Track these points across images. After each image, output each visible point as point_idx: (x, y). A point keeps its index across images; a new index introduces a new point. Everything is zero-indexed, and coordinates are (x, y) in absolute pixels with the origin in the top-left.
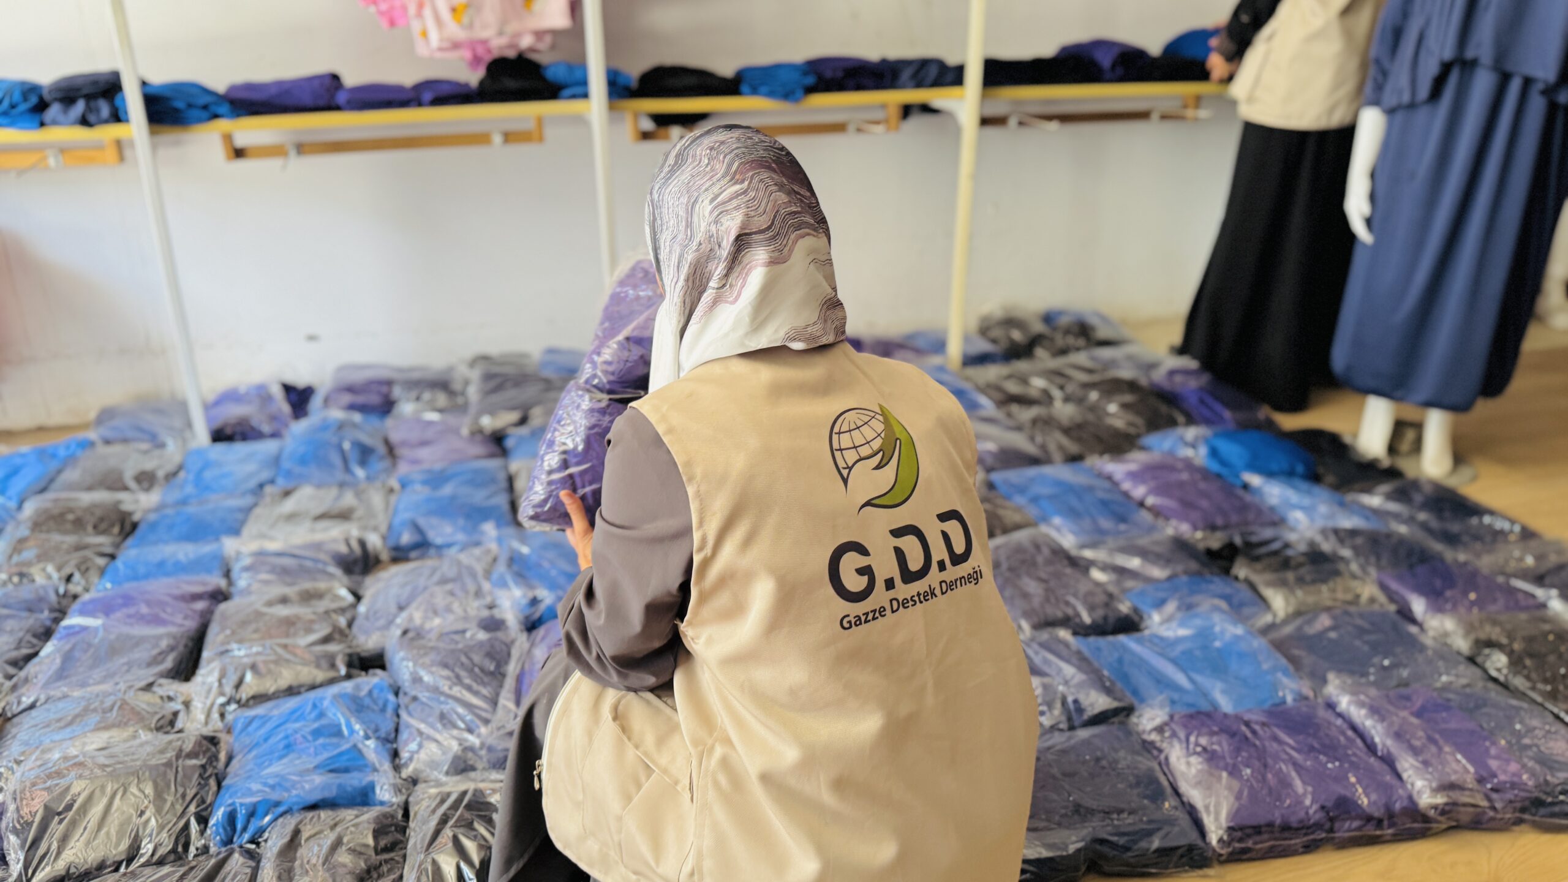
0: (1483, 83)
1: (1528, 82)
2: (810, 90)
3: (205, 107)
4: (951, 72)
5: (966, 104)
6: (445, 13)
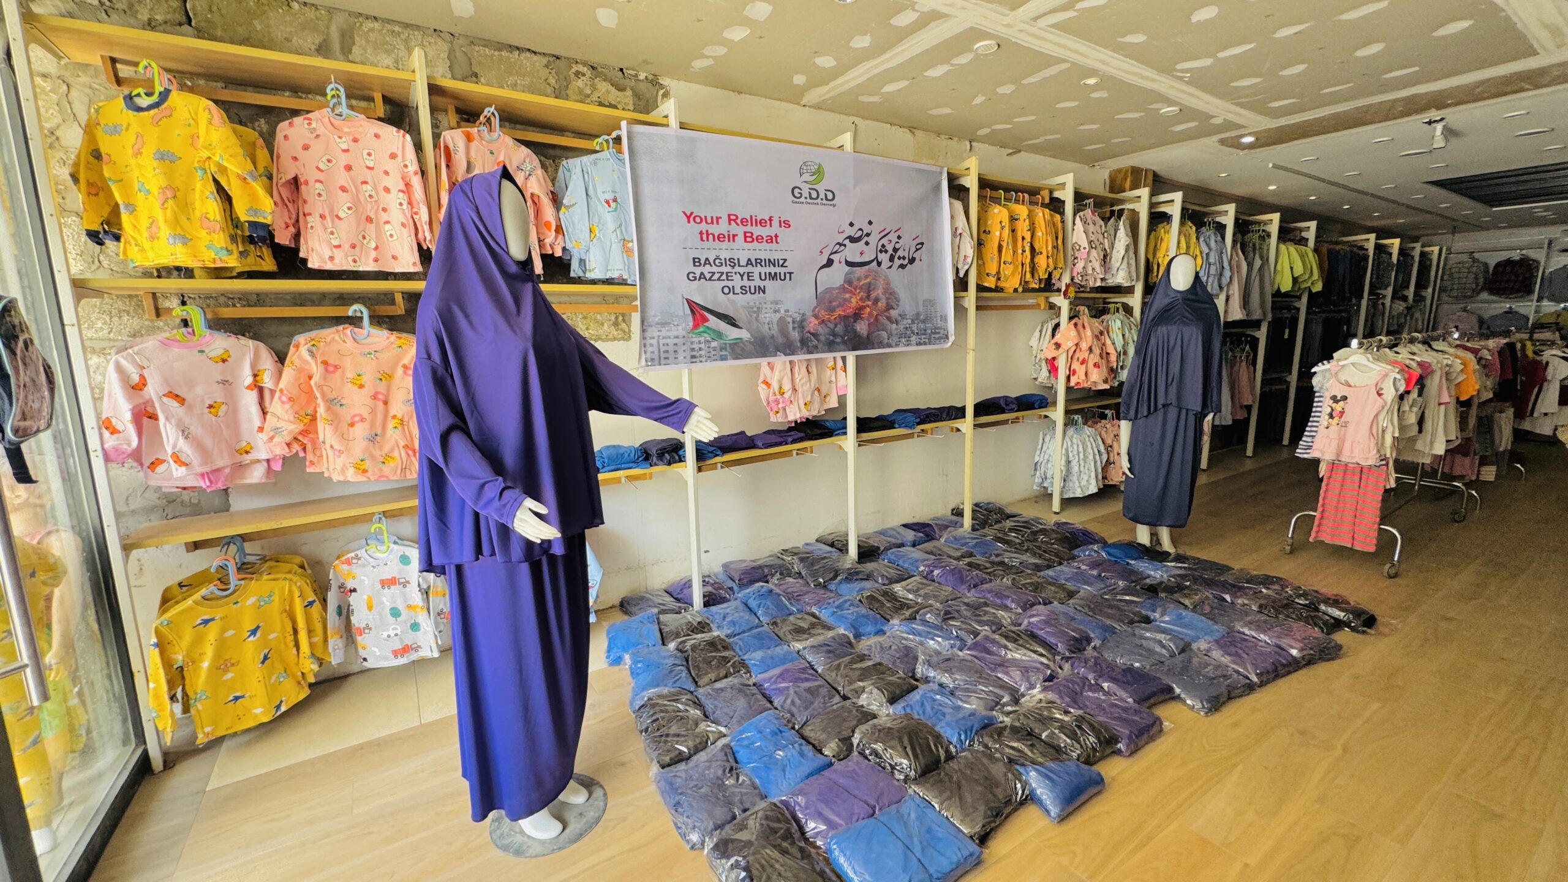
0: (1173, 412)
1: (1187, 410)
2: (918, 424)
3: (712, 452)
4: (960, 412)
5: (967, 424)
6: (802, 406)
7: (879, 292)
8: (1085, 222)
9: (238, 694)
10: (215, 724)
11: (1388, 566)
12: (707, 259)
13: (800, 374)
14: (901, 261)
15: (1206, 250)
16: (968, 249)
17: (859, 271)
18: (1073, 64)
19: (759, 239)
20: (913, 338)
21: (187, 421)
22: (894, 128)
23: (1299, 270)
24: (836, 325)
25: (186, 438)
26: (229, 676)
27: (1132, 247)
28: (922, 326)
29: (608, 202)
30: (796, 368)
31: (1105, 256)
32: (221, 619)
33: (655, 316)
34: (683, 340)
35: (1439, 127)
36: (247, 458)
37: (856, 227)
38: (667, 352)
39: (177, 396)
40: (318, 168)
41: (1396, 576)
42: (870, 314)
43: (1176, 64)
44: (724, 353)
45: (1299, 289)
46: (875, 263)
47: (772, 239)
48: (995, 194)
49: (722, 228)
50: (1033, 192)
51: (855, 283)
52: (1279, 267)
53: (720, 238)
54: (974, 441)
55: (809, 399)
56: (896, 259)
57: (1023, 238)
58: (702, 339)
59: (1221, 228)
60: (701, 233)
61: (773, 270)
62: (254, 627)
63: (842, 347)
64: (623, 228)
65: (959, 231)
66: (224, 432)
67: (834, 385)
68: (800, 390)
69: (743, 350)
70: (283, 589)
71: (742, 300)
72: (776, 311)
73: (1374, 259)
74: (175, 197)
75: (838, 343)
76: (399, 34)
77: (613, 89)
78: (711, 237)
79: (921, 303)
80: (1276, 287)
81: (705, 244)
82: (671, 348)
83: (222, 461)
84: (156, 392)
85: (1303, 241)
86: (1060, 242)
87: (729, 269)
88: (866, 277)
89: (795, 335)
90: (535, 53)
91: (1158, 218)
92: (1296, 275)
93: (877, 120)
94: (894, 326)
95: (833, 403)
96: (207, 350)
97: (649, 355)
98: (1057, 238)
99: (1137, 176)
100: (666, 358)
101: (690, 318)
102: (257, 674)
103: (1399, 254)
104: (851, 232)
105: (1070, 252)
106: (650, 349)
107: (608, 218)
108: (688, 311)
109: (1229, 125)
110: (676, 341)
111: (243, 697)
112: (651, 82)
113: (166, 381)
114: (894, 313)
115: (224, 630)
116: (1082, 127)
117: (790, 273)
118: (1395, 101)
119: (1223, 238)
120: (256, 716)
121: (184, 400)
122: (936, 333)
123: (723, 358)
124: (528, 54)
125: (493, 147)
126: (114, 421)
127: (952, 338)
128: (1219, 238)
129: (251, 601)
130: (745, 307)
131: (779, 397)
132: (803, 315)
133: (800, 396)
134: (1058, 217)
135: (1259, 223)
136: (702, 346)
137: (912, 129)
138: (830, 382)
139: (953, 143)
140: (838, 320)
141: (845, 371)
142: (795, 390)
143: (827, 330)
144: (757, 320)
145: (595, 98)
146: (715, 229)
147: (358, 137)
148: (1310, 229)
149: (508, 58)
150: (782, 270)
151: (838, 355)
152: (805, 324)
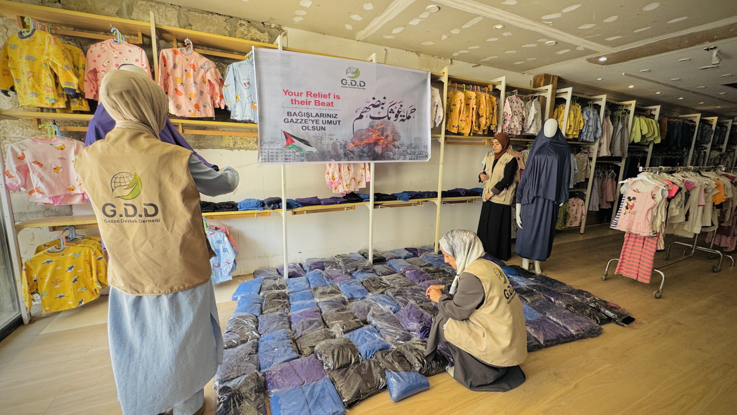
0: (541, 201)
1: (549, 200)
2: (410, 199)
3: (296, 205)
4: (434, 195)
5: (438, 201)
6: (345, 186)
7: (389, 132)
8: (511, 101)
9: (61, 295)
10: (50, 306)
11: (655, 292)
12: (295, 113)
13: (344, 170)
14: (402, 118)
15: (587, 119)
16: (441, 113)
17: (377, 121)
18: (485, 18)
19: (323, 104)
20: (408, 156)
21: (43, 174)
22: (408, 52)
23: (645, 132)
24: (364, 148)
25: (42, 181)
26: (58, 286)
27: (540, 116)
28: (413, 150)
29: (245, 84)
30: (342, 168)
31: (523, 120)
32: (56, 261)
33: (267, 139)
34: (281, 151)
35: (715, 52)
36: (73, 193)
37: (376, 100)
38: (273, 156)
39: (39, 163)
40: (103, 65)
41: (660, 297)
42: (383, 143)
43: (542, 16)
44: (302, 158)
45: (647, 142)
46: (387, 118)
47: (329, 104)
48: (460, 86)
49: (304, 98)
50: (483, 86)
51: (375, 127)
52: (634, 129)
53: (302, 103)
54: (441, 210)
55: (348, 183)
56: (399, 116)
57: (473, 109)
58: (291, 151)
59: (597, 107)
60: (292, 100)
61: (329, 119)
62: (71, 266)
63: (368, 158)
64: (252, 96)
65: (436, 104)
66: (61, 180)
67: (364, 177)
68: (344, 178)
69: (313, 157)
70: (86, 251)
71: (312, 133)
72: (331, 139)
73: (699, 128)
74: (33, 76)
75: (365, 157)
76: (154, 6)
77: (259, 32)
78: (297, 102)
79: (413, 139)
80: (632, 140)
81: (294, 106)
82: (275, 154)
83: (60, 193)
84: (29, 160)
85: (652, 116)
86: (495, 111)
87: (306, 118)
88: (381, 125)
89: (341, 151)
90: (220, 15)
91: (559, 102)
92: (643, 134)
93: (398, 48)
94: (397, 149)
95: (363, 185)
96: (54, 144)
97: (263, 157)
98: (493, 109)
99: (547, 79)
100: (272, 159)
101: (285, 140)
102: (71, 287)
103: (717, 125)
104: (374, 102)
105: (501, 116)
106: (264, 154)
107: (245, 92)
108: (284, 137)
109: (587, 52)
110: (277, 151)
111: (63, 296)
112: (278, 28)
113: (34, 157)
114: (397, 143)
115: (56, 266)
116: (506, 52)
117: (339, 121)
118: (681, 37)
119: (599, 113)
120: (69, 305)
121: (42, 165)
122: (420, 154)
123: (302, 161)
124: (216, 15)
125: (187, 57)
126: (10, 172)
127: (429, 157)
128: (596, 112)
129: (70, 255)
130: (314, 137)
131: (332, 181)
132: (346, 142)
133: (344, 181)
134: (494, 99)
135: (623, 106)
136: (291, 154)
137: (418, 53)
138: (362, 175)
139: (442, 60)
140: (365, 145)
141: (370, 170)
142: (341, 178)
143: (359, 150)
144: (321, 143)
145: (249, 36)
146: (299, 99)
147: (122, 51)
148: (657, 110)
149: (207, 17)
150: (335, 120)
151: (367, 162)
152: (347, 146)
